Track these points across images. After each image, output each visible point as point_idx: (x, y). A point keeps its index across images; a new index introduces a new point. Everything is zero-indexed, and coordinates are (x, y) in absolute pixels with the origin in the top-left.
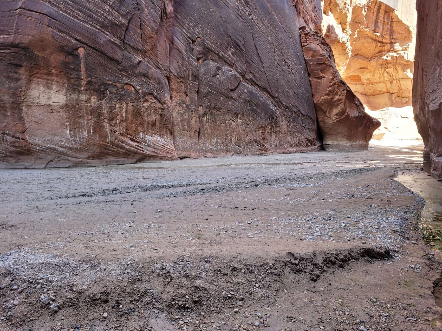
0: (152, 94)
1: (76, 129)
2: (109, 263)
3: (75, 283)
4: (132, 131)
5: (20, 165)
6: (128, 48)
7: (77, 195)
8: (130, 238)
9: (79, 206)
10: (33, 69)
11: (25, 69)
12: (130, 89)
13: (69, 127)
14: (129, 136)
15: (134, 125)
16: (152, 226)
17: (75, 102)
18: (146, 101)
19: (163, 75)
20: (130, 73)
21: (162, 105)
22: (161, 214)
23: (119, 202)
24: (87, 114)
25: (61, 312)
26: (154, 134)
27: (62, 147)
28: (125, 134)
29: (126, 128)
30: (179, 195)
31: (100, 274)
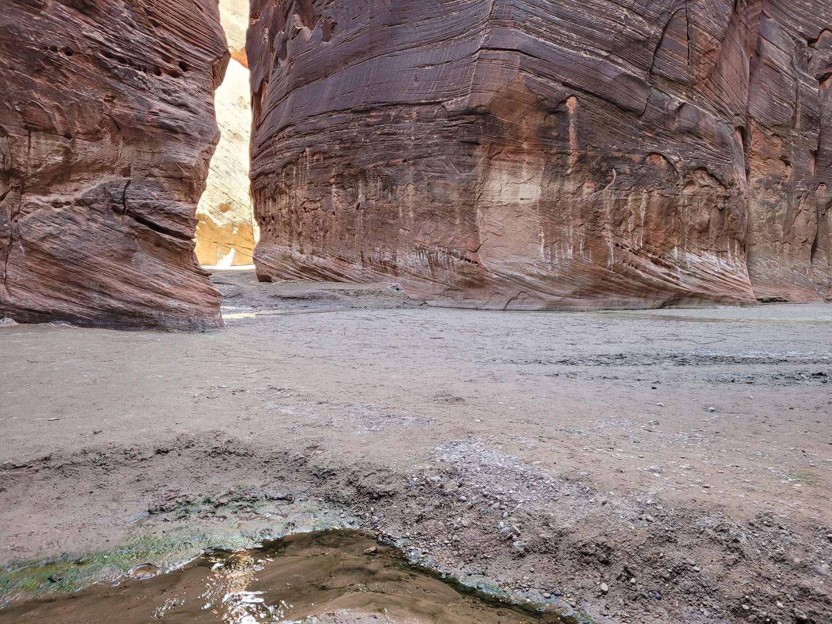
0: (704, 169)
1: (555, 244)
2: (612, 493)
3: (552, 515)
4: (658, 245)
5: (468, 304)
6: (659, 81)
7: (554, 360)
8: (651, 453)
9: (557, 380)
10: (494, 146)
11: (483, 147)
12: (658, 163)
13: (543, 240)
14: (650, 255)
15: (661, 234)
16: (695, 437)
17: (556, 195)
18: (691, 183)
19: (732, 126)
20: (661, 131)
21: (726, 188)
22: (715, 416)
23: (627, 381)
24: (575, 217)
25: (530, 559)
26: (704, 250)
27: (531, 275)
28: (642, 251)
29: (645, 240)
30: (760, 380)
31: (596, 510)
